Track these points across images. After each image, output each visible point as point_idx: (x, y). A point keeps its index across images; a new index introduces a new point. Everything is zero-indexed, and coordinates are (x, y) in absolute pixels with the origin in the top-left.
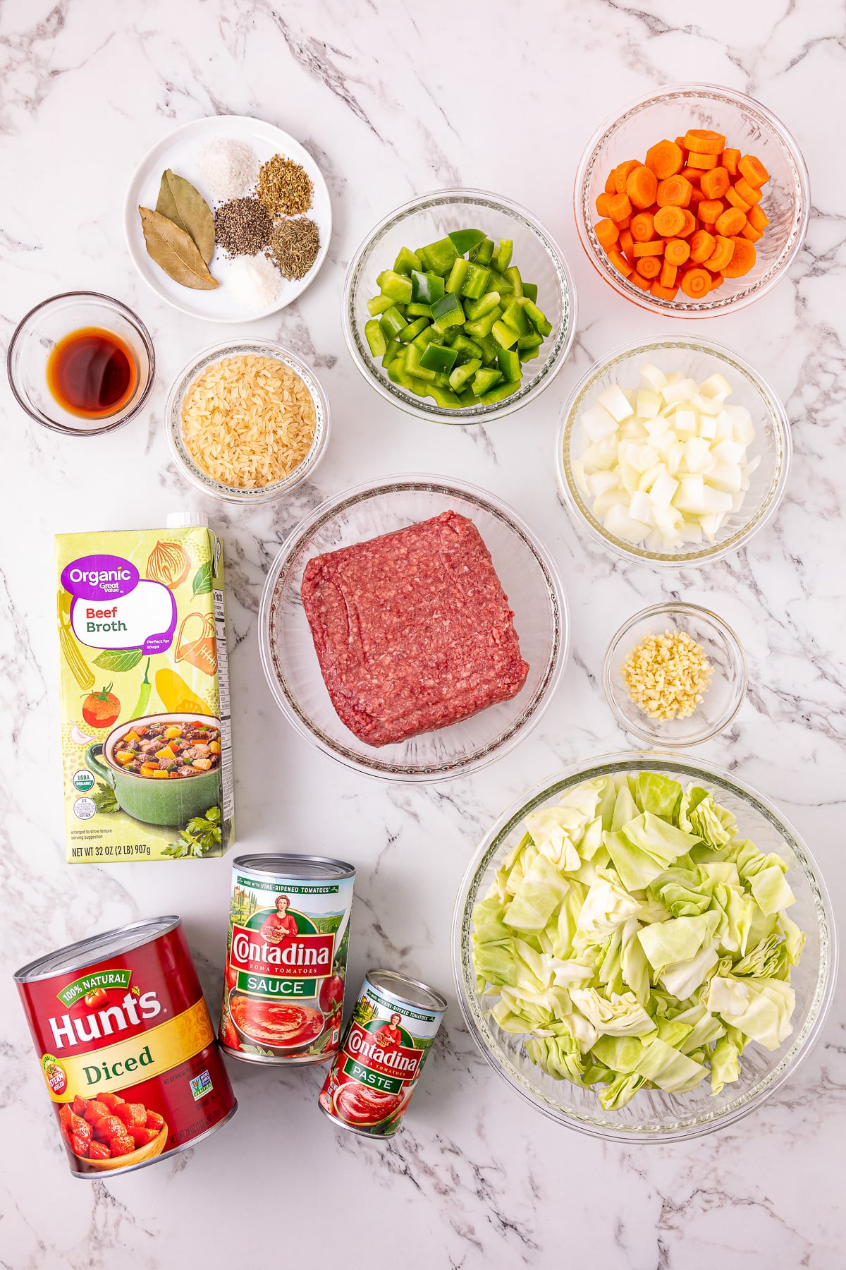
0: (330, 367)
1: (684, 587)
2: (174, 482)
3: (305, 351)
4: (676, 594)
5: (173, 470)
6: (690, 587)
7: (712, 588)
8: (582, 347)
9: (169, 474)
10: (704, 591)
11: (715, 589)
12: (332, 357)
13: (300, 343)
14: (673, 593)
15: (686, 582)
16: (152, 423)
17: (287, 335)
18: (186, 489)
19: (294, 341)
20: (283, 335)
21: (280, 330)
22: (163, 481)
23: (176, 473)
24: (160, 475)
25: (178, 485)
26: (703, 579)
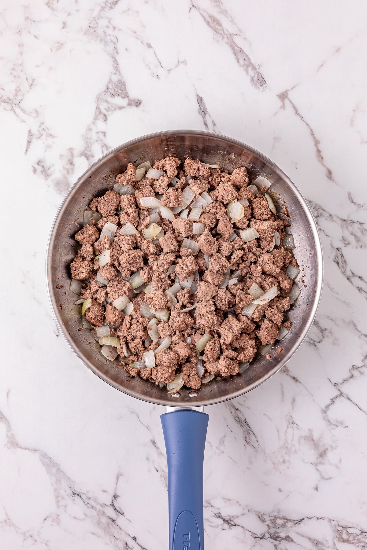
0: (137, 106)
1: (344, 245)
2: (41, 172)
3: (123, 96)
4: (340, 250)
5: (41, 164)
6: (348, 246)
7: (361, 247)
8: (289, 99)
9: (38, 166)
10: (356, 248)
11: (363, 247)
12: (139, 100)
13: (120, 91)
14: (338, 249)
15: (346, 243)
16: (29, 135)
17: (112, 86)
18: (48, 176)
19: (116, 90)
20: (110, 86)
21: (108, 83)
22: (35, 171)
23: (43, 166)
24: (33, 167)
25: (44, 173)
26: (356, 241)
